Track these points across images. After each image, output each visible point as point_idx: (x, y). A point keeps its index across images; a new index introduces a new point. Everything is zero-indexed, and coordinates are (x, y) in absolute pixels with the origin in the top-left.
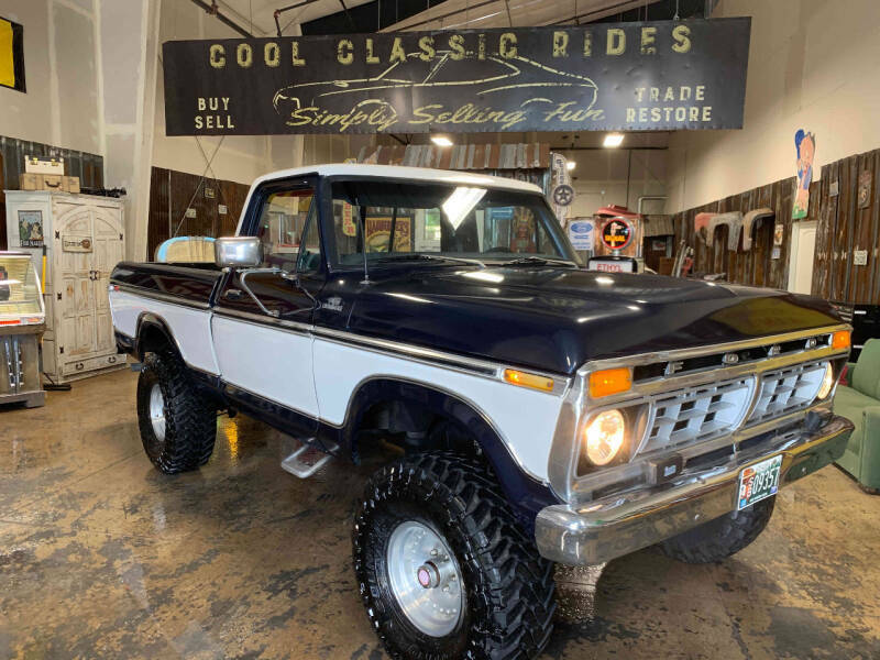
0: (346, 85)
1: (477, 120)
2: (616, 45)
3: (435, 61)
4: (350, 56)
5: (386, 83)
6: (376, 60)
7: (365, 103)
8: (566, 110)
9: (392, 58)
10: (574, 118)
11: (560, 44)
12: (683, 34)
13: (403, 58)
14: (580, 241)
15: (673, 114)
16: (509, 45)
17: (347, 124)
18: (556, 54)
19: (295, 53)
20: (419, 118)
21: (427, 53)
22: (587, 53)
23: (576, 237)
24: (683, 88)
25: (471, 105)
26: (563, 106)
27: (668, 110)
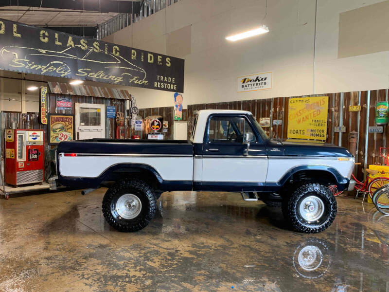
0: (45, 52)
1: (105, 78)
2: (151, 60)
3: (87, 51)
4: (47, 39)
5: (65, 55)
6: (60, 44)
7: (55, 62)
8: (136, 79)
9: (68, 45)
10: (139, 82)
11: (134, 55)
12: (169, 60)
13: (73, 46)
14: (138, 127)
15: (167, 86)
16: (116, 51)
17: (45, 71)
18: (132, 58)
19: (15, 30)
20: (81, 73)
21: (84, 46)
22: (143, 60)
23: (137, 126)
24: (169, 78)
25: (102, 72)
26: (135, 78)
27: (166, 84)
